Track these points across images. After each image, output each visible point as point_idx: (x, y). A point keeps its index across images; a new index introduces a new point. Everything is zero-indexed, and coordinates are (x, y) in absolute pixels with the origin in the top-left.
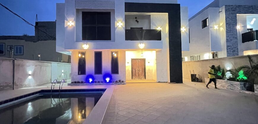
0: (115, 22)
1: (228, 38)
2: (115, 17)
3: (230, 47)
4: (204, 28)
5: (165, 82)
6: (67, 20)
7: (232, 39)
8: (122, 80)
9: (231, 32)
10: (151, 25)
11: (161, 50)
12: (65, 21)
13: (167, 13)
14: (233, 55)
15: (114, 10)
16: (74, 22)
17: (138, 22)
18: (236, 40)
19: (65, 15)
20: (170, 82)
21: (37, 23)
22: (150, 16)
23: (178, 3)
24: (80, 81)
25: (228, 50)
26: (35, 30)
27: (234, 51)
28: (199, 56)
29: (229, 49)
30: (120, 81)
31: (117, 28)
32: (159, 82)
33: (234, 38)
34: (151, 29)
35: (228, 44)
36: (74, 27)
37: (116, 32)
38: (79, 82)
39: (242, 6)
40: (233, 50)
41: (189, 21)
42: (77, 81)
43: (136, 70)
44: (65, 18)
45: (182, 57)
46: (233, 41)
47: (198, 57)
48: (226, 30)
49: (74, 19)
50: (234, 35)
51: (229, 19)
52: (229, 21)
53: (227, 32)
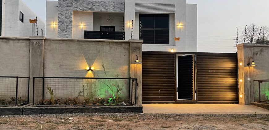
39: (79, 1)
48: (58, 29)
50: (68, 35)
51: (62, 17)
52: (62, 18)
53: (59, 32)
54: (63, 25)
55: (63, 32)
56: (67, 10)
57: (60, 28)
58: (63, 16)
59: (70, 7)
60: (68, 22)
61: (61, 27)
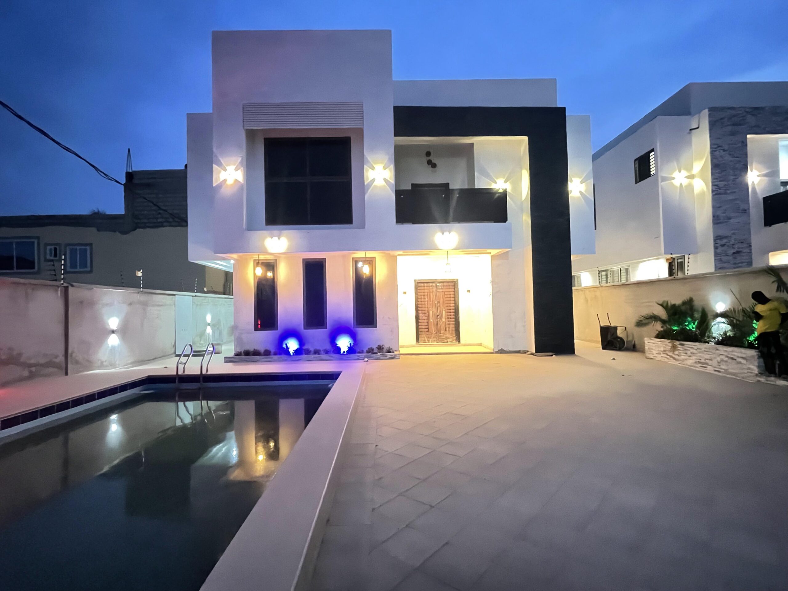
0: (365, 166)
1: (719, 213)
2: (365, 153)
3: (725, 241)
4: (640, 181)
5: (518, 352)
6: (219, 164)
7: (732, 215)
8: (386, 346)
9: (728, 192)
10: (476, 174)
11: (508, 252)
12: (215, 167)
13: (526, 138)
14: (735, 264)
15: (361, 131)
16: (242, 168)
17: (434, 166)
18: (743, 218)
19: (214, 150)
20: (534, 351)
21: (130, 176)
22: (472, 144)
23: (559, 106)
24: (262, 349)
25: (719, 251)
26: (125, 196)
27: (738, 252)
28: (627, 270)
29: (723, 246)
30: (380, 348)
31: (370, 185)
32: (502, 351)
33: (737, 210)
34: (477, 187)
35: (721, 233)
36: (242, 186)
37: (366, 197)
38: (256, 353)
39: (763, 108)
40: (735, 251)
41: (593, 161)
42: (251, 349)
43: (428, 316)
44: (214, 159)
45: (573, 274)
46: (733, 221)
47: (624, 274)
48: (713, 185)
49: (240, 159)
50: (738, 202)
51: (722, 153)
52: (721, 157)
53: (714, 194)
54: (724, 173)
55: (725, 193)
56: (733, 134)
57: (716, 183)
58: (724, 150)
59: (740, 125)
60: (737, 166)
61: (720, 181)
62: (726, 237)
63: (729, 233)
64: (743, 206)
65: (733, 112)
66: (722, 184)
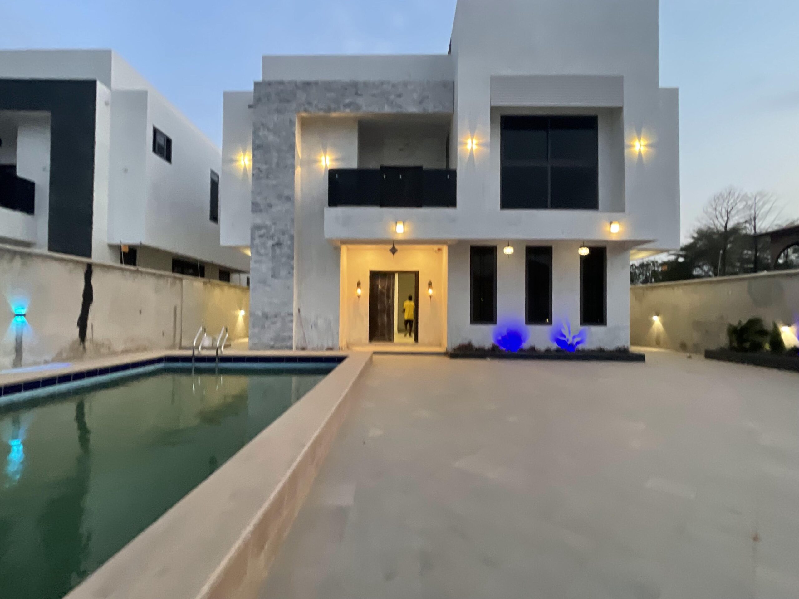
1: (259, 199)
3: (263, 231)
7: (274, 202)
9: (271, 176)
18: (287, 206)
27: (278, 244)
29: (261, 236)
33: (279, 197)
35: (259, 222)
39: (316, 83)
40: (274, 243)
46: (274, 209)
50: (281, 188)
51: (266, 132)
52: (266, 137)
53: (255, 177)
54: (266, 156)
56: (278, 111)
58: (268, 129)
59: (288, 101)
61: (263, 163)
62: (266, 227)
63: (268, 223)
64: (286, 193)
65: (281, 87)
66: (264, 167)
